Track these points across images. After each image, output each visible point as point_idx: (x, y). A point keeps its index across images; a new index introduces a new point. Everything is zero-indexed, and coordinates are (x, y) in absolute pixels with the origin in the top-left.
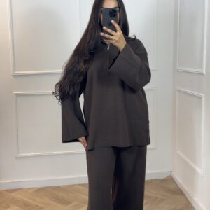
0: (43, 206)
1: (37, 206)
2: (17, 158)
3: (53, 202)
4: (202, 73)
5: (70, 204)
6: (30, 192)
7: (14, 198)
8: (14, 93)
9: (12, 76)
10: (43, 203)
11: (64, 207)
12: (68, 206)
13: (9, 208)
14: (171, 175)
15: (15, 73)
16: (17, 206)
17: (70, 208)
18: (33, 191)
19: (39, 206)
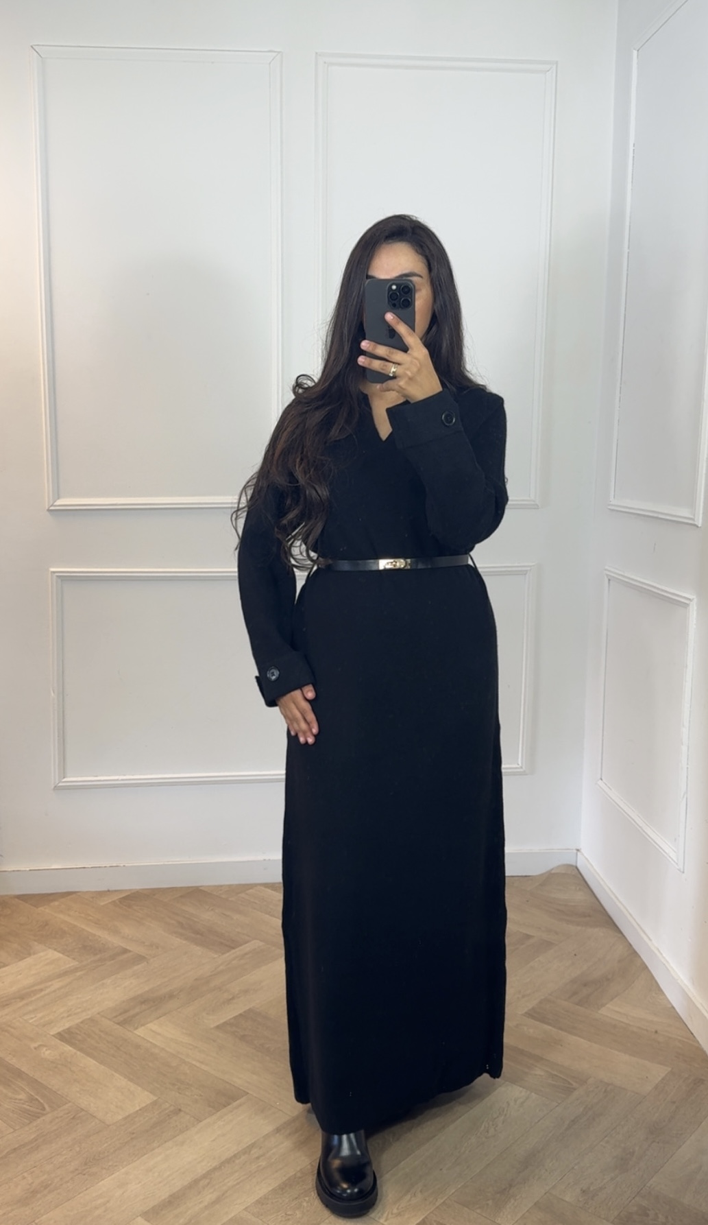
0: (142, 951)
1: (125, 951)
2: (57, 789)
3: (177, 939)
4: (691, 522)
5: (233, 948)
6: (102, 904)
7: (47, 924)
8: (54, 572)
9: (47, 513)
10: (144, 943)
11: (216, 956)
12: (228, 954)
13: (30, 954)
14: (576, 862)
15: (58, 503)
16: (55, 950)
17: (233, 962)
18: (110, 901)
19: (130, 951)
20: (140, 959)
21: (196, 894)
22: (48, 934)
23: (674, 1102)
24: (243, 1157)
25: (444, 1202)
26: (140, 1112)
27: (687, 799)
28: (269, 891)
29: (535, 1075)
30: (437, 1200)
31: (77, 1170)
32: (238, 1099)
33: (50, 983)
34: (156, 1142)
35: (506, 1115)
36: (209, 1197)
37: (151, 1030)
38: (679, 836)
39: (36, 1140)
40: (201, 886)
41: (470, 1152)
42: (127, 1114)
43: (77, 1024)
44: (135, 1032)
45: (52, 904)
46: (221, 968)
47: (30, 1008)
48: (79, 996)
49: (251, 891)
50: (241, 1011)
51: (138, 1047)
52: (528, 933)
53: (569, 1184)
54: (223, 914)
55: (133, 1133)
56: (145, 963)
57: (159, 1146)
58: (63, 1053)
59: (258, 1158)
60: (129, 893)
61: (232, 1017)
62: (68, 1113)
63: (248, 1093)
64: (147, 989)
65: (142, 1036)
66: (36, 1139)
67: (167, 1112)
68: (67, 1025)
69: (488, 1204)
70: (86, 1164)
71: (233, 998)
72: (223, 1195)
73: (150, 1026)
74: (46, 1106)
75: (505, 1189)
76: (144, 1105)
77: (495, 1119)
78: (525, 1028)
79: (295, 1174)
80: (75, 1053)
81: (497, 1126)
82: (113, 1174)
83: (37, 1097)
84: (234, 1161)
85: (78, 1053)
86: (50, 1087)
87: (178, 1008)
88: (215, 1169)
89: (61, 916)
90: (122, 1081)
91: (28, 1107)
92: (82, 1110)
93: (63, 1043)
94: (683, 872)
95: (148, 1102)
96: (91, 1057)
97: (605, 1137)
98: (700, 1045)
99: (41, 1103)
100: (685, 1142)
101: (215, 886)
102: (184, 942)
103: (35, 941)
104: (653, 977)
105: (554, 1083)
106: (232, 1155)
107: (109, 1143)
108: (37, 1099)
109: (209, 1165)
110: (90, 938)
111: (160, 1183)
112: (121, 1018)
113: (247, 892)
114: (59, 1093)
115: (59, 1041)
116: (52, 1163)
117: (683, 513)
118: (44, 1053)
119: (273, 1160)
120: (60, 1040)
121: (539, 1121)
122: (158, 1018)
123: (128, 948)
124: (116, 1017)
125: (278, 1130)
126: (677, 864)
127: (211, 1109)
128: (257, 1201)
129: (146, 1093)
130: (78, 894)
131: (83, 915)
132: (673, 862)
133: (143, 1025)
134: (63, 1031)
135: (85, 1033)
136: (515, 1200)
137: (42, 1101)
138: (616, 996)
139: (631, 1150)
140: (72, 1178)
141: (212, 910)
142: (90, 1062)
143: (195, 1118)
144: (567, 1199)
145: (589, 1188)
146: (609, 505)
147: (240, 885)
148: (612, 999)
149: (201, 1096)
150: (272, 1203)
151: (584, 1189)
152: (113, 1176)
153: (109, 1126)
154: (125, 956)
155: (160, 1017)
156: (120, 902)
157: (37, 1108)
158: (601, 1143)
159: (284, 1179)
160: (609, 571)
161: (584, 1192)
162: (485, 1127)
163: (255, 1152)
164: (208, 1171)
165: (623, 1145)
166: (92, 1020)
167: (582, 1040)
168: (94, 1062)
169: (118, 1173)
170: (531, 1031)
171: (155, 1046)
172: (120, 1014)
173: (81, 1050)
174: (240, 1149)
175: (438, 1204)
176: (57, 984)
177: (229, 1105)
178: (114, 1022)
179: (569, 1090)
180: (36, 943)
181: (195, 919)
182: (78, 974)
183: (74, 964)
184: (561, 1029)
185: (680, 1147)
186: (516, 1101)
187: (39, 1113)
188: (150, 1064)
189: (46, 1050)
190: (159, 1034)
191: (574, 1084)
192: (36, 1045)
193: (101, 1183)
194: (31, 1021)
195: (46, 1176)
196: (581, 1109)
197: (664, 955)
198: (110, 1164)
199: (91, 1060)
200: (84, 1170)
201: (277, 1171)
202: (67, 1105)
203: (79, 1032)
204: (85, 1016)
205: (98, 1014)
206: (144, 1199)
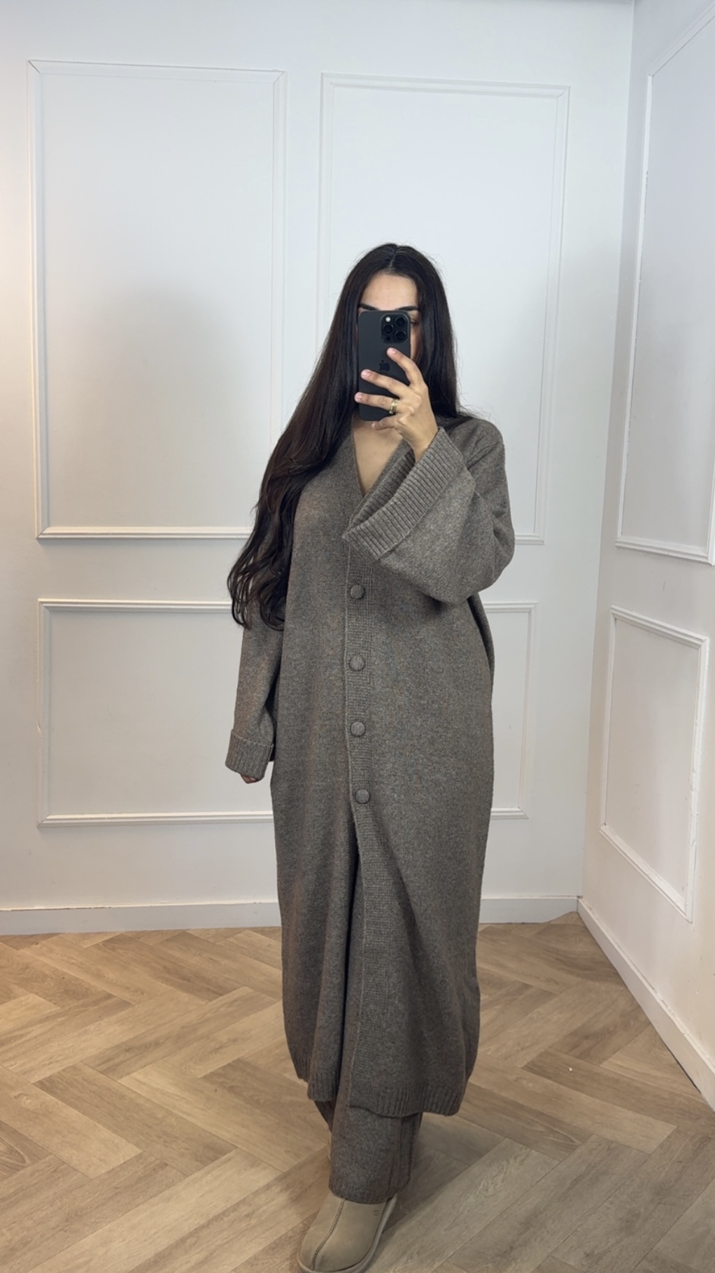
0: (126, 996)
1: (110, 996)
2: (41, 827)
3: (164, 985)
4: (704, 560)
5: (221, 995)
6: (85, 947)
7: (27, 968)
8: (42, 603)
9: (37, 541)
10: (128, 988)
11: (204, 1003)
12: (214, 1002)
13: (9, 998)
14: (577, 909)
15: (48, 531)
16: (37, 994)
17: (221, 1009)
18: (94, 943)
19: (114, 996)
20: (124, 1004)
21: (182, 938)
22: (30, 979)
23: (681, 1162)
24: (232, 1215)
25: (442, 1265)
26: (124, 1165)
27: (696, 847)
28: (259, 935)
29: (536, 1131)
30: (434, 1263)
31: (58, 1226)
32: (225, 1154)
33: (30, 1029)
34: (141, 1197)
35: (505, 1173)
36: (195, 1257)
37: (137, 1080)
38: (687, 885)
39: (15, 1195)
40: (188, 930)
41: (468, 1211)
42: (111, 1168)
43: (59, 1073)
44: (119, 1081)
45: (34, 946)
46: (208, 1015)
47: (10, 1055)
48: (61, 1043)
49: (239, 935)
50: (230, 1061)
51: (122, 1097)
52: (527, 982)
53: (572, 1247)
54: (211, 959)
55: (118, 1188)
56: (130, 1009)
57: (144, 1203)
58: (44, 1103)
59: (247, 1216)
60: (111, 937)
61: (219, 1067)
62: (48, 1166)
63: (237, 1147)
64: (132, 1036)
65: (126, 1085)
66: (15, 1193)
67: (153, 1165)
68: (48, 1074)
69: (488, 1267)
70: (67, 1220)
71: (221, 1047)
72: (212, 1254)
73: (135, 1075)
74: (26, 1158)
75: (505, 1252)
76: (128, 1158)
77: (494, 1177)
78: (525, 1082)
79: (287, 1233)
80: (57, 1103)
81: (496, 1185)
82: (95, 1231)
83: (17, 1149)
84: (222, 1219)
85: (60, 1102)
86: (30, 1138)
87: (164, 1057)
88: (203, 1227)
89: (42, 959)
90: (105, 1133)
91: (8, 1160)
92: (65, 1163)
93: (43, 1092)
94: (692, 923)
95: (133, 1155)
96: (71, 1107)
97: (610, 1197)
98: (706, 1101)
99: (22, 1156)
100: (692, 1204)
101: (202, 929)
102: (171, 988)
103: (15, 984)
104: (657, 1033)
105: (555, 1139)
106: (221, 1211)
107: (92, 1198)
108: (17, 1151)
109: (196, 1222)
110: (73, 982)
111: (145, 1241)
112: (105, 1067)
113: (236, 936)
114: (39, 1144)
115: (40, 1090)
116: (32, 1219)
117: (694, 550)
118: (24, 1103)
119: (263, 1218)
120: (42, 1089)
121: (541, 1179)
122: (142, 1068)
123: (112, 993)
124: (99, 1065)
125: (268, 1187)
126: (685, 914)
127: (198, 1163)
128: (247, 1261)
129: (131, 1145)
130: (61, 936)
131: (65, 958)
132: (680, 911)
133: (128, 1074)
134: (44, 1079)
135: (67, 1082)
136: (516, 1264)
137: (22, 1153)
138: (618, 1050)
139: (637, 1212)
140: (53, 1235)
141: (199, 954)
142: (73, 1113)
143: (181, 1172)
144: (571, 1263)
145: (593, 1252)
146: (617, 542)
147: (227, 929)
148: (615, 1052)
149: (188, 1149)
150: (263, 1264)
151: (588, 1252)
152: (95, 1234)
153: (91, 1180)
154: (110, 1001)
155: (145, 1066)
156: (103, 945)
157: (17, 1161)
158: (605, 1204)
159: (275, 1238)
160: (615, 610)
161: (588, 1255)
162: (484, 1185)
163: (245, 1210)
164: (196, 1229)
165: (628, 1206)
166: (74, 1068)
167: (584, 1095)
168: (77, 1112)
169: (101, 1230)
170: (531, 1085)
171: (140, 1095)
172: (104, 1063)
173: (63, 1100)
174: (229, 1206)
175: (436, 1266)
176: (37, 1030)
177: (216, 1158)
178: (98, 1071)
179: (571, 1148)
180: (16, 987)
181: (182, 964)
182: (60, 1020)
183: (55, 1009)
184: (561, 1083)
185: (688, 1208)
186: (515, 1158)
187: (18, 1166)
188: (135, 1115)
189: (27, 1099)
190: (144, 1084)
191: (577, 1142)
192: (16, 1094)
193: (82, 1241)
194: (10, 1069)
195: (25, 1233)
196: (584, 1168)
197: (670, 1008)
198: (93, 1220)
199: (73, 1110)
200: (67, 1226)
201: (267, 1230)
202: (47, 1159)
203: (59, 1080)
204: (66, 1064)
205: (82, 1061)
206: (128, 1258)
